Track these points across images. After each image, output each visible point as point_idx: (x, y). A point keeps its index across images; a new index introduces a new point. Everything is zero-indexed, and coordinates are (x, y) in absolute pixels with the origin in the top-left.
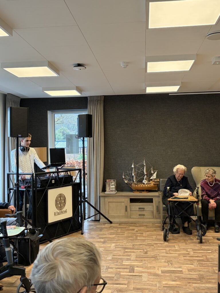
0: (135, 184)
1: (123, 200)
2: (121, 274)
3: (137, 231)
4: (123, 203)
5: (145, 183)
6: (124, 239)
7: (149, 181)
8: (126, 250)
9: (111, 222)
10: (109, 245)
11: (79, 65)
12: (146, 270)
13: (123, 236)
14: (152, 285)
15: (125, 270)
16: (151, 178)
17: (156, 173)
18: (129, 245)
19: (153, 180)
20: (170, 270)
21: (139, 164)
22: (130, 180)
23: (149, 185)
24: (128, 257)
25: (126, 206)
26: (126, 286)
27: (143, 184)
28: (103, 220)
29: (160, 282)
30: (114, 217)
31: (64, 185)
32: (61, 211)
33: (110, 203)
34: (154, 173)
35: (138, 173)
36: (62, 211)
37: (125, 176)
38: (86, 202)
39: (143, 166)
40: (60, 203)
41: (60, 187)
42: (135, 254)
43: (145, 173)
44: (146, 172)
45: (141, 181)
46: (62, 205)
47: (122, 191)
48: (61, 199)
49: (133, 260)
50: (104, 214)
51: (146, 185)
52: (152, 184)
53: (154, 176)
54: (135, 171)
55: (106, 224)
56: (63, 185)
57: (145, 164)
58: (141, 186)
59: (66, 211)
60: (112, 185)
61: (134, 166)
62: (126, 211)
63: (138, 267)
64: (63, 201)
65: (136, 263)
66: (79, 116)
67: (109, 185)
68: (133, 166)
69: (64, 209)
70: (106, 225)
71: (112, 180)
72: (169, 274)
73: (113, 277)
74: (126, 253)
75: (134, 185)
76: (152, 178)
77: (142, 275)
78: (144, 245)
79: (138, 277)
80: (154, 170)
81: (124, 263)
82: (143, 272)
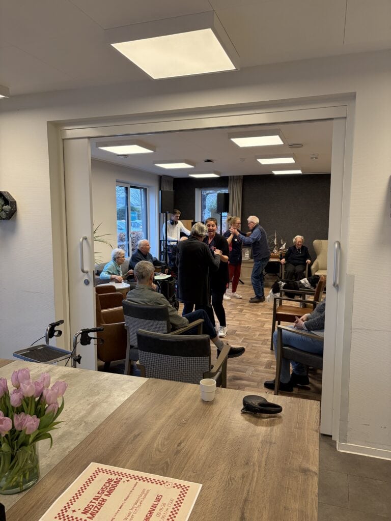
5: (275, 252)
7: (279, 251)
9: (243, 283)
11: (209, 161)
16: (281, 248)
19: (282, 250)
21: (272, 236)
23: (278, 254)
30: (246, 279)
34: (284, 244)
39: (274, 238)
43: (275, 244)
44: (277, 243)
51: (276, 254)
52: (281, 253)
53: (284, 247)
57: (276, 236)
60: (247, 253)
66: (219, 195)
67: (245, 253)
71: (247, 249)
80: (284, 241)
82: (248, 313)
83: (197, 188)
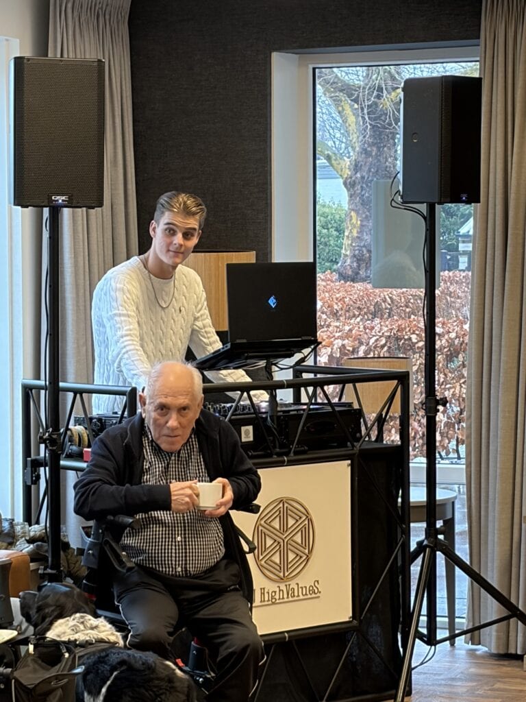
31: (304, 452)
32: (283, 587)
36: (293, 585)
40: (283, 548)
41: (280, 464)
46: (291, 556)
48: (284, 528)
56: (296, 453)
59: (314, 592)
64: (298, 538)
69: (305, 580)
83: (279, 49)
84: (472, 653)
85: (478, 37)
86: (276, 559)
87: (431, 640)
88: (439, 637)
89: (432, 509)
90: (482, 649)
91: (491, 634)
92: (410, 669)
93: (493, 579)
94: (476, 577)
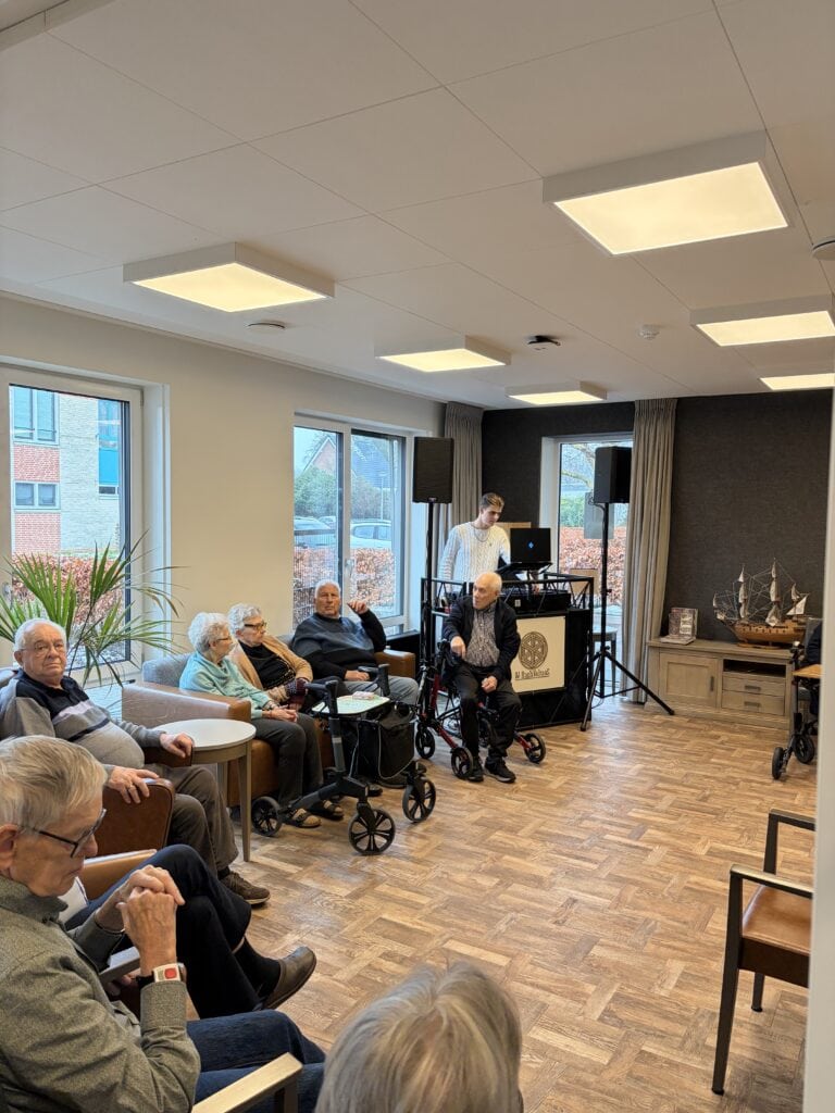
0: (745, 625)
1: (704, 660)
2: (608, 837)
3: (722, 743)
4: (705, 670)
5: (772, 624)
6: (675, 757)
7: (783, 620)
8: (660, 785)
9: (671, 712)
10: (628, 766)
11: (541, 339)
12: (672, 840)
13: (679, 749)
14: (660, 879)
15: (623, 830)
17: (804, 600)
18: (677, 773)
19: (794, 618)
20: (732, 852)
21: (760, 575)
22: (731, 613)
23: (780, 631)
24: (651, 802)
25: (712, 678)
26: (595, 867)
27: (764, 628)
28: (651, 703)
29: (684, 874)
30: (681, 700)
31: (544, 612)
32: (532, 672)
33: (672, 667)
34: (799, 600)
35: (752, 599)
36: (537, 671)
37: (718, 600)
38: (606, 659)
39: (770, 580)
40: (532, 654)
41: (532, 617)
42: (674, 797)
43: (773, 599)
44: (777, 596)
45: (760, 618)
46: (536, 658)
47: (712, 638)
48: (533, 645)
49: (657, 811)
50: (655, 693)
51: (774, 631)
52: (790, 627)
53: (799, 608)
54: (746, 591)
55: (657, 713)
56: (540, 613)
57: (774, 576)
58: (759, 629)
59: (546, 674)
60: (685, 622)
61: (745, 577)
62: (712, 689)
63: (658, 828)
64: (540, 650)
65: (660, 820)
67: (678, 623)
68: (741, 579)
69: (543, 668)
70: (657, 717)
71: (687, 610)
72: (722, 861)
73: (582, 841)
74: (654, 791)
75: (740, 626)
76: (791, 613)
77: (651, 850)
78: (714, 778)
79: (640, 851)
80: (800, 591)
81: (630, 814)
82: (661, 843)
83: (545, 436)
84: (622, 701)
85: (632, 430)
86: (529, 658)
87: (602, 695)
88: (606, 694)
89: (603, 637)
90: (626, 699)
91: (631, 693)
92: (591, 708)
93: (632, 670)
94: (625, 670)
